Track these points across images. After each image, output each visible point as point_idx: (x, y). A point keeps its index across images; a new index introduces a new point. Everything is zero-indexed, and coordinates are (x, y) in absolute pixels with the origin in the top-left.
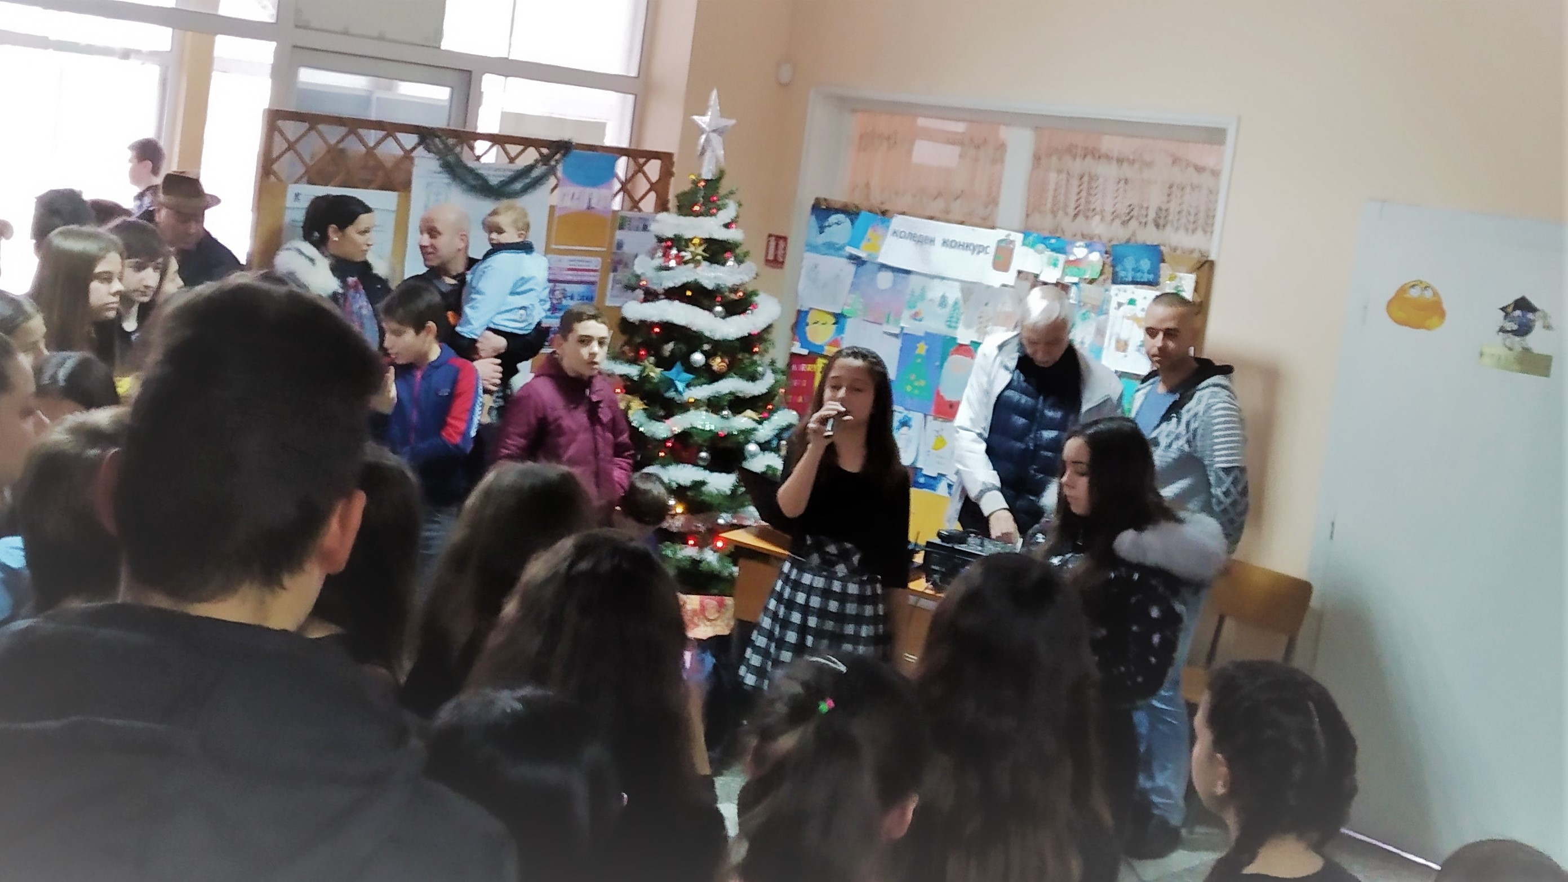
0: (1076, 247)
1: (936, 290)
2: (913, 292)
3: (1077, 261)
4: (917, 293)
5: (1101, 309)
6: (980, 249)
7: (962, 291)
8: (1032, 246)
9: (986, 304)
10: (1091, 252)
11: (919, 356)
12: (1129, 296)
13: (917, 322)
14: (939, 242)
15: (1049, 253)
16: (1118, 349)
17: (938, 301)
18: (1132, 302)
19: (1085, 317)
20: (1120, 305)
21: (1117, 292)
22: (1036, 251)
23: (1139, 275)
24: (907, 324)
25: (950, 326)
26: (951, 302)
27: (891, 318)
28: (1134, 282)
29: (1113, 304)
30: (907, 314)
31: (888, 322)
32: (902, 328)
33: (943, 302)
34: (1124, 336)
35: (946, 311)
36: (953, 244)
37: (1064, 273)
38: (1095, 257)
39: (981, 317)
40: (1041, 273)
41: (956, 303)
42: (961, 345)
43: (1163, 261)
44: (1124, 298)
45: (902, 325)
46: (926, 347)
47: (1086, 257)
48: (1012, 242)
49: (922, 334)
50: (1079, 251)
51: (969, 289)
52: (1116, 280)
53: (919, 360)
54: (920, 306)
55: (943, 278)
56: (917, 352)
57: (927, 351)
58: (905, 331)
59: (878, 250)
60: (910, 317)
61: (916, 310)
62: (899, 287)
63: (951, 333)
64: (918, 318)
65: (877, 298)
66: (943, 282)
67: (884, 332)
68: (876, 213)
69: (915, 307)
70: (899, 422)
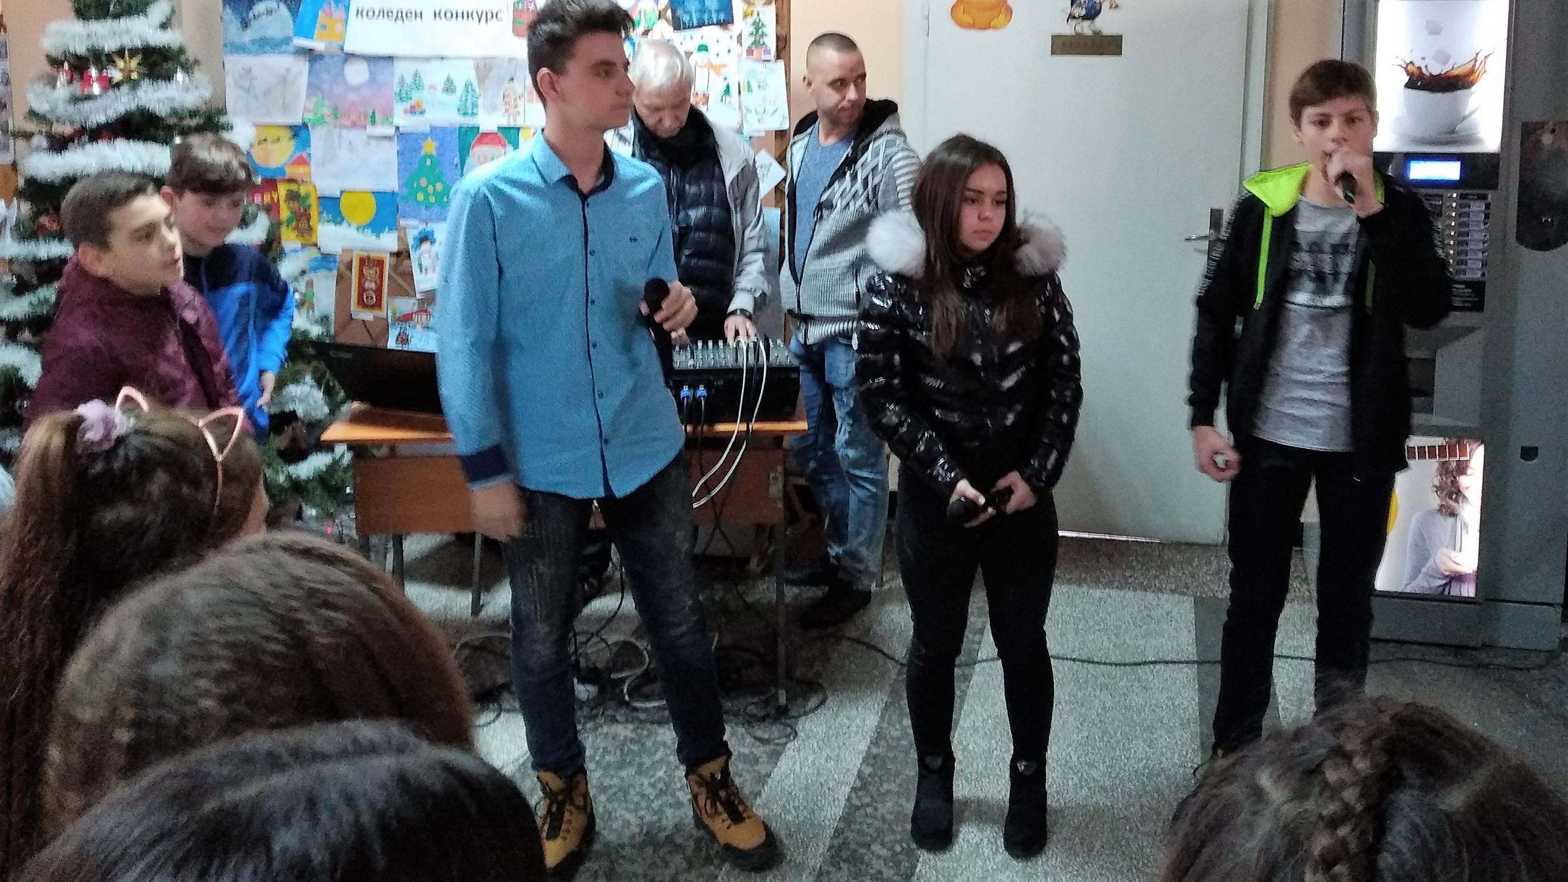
1: (437, 74)
2: (402, 80)
4: (409, 80)
6: (490, 16)
7: (477, 69)
9: (512, 80)
11: (430, 156)
12: (697, 42)
13: (420, 117)
14: (428, 15)
17: (441, 86)
18: (703, 48)
21: (682, 38)
23: (706, 17)
24: (402, 119)
25: (465, 114)
26: (460, 86)
27: (378, 118)
28: (702, 25)
30: (399, 109)
31: (373, 123)
32: (397, 128)
33: (449, 87)
35: (455, 99)
36: (448, 15)
39: (506, 97)
41: (468, 85)
42: (485, 135)
44: (693, 47)
45: (396, 123)
46: (435, 144)
47: (637, 8)
49: (427, 130)
51: (485, 65)
52: (678, 25)
53: (428, 162)
54: (416, 96)
55: (443, 58)
56: (423, 153)
57: (438, 149)
58: (402, 130)
59: (343, 35)
60: (406, 112)
61: (413, 101)
62: (380, 78)
63: (469, 121)
64: (418, 111)
65: (352, 97)
66: (445, 62)
67: (370, 137)
69: (410, 97)
70: (414, 239)
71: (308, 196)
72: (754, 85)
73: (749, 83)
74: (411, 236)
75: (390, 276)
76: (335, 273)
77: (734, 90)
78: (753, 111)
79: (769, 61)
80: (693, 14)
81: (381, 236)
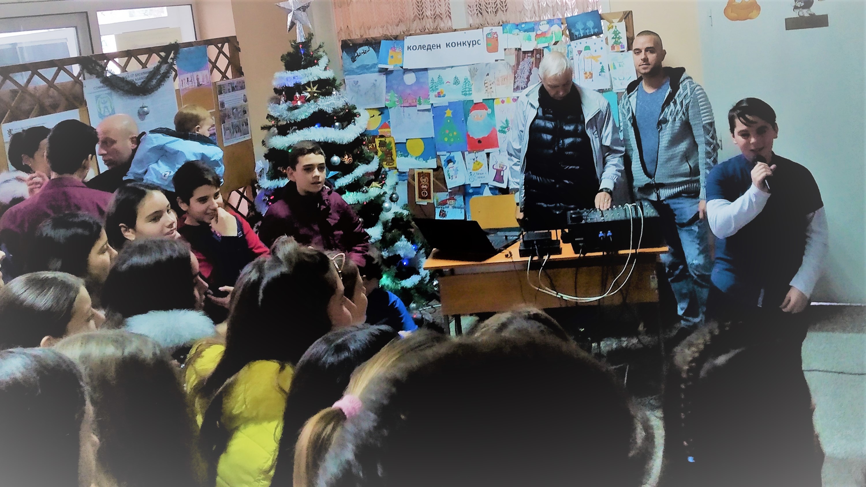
0: (540, 25)
1: (448, 76)
2: (433, 80)
3: (544, 34)
4: (436, 80)
6: (474, 43)
7: (470, 70)
8: (510, 32)
9: (488, 75)
10: (552, 26)
11: (449, 118)
12: (584, 45)
13: (441, 98)
14: (443, 46)
15: (522, 34)
16: (586, 78)
17: (452, 82)
18: (587, 48)
20: (580, 52)
21: (575, 45)
22: (514, 34)
23: (587, 31)
24: (435, 101)
25: (466, 95)
26: (462, 80)
27: (422, 100)
28: (586, 36)
29: (575, 53)
30: (432, 95)
31: (420, 103)
32: (432, 104)
33: (456, 82)
34: (588, 70)
35: (460, 88)
36: (453, 45)
37: (537, 43)
38: (556, 28)
39: (485, 83)
40: (521, 46)
41: (466, 79)
42: (476, 104)
43: (602, 19)
44: (581, 47)
45: (431, 102)
46: (451, 111)
47: (549, 29)
48: (496, 33)
49: (447, 104)
50: (544, 28)
51: (474, 70)
52: (573, 37)
53: (449, 121)
54: (441, 88)
55: (452, 67)
56: (446, 116)
57: (452, 113)
58: (434, 106)
59: (402, 60)
60: (436, 96)
61: (439, 91)
62: (422, 80)
63: (468, 98)
64: (442, 95)
65: (408, 91)
66: (453, 69)
67: (418, 110)
68: (392, 40)
69: (438, 89)
70: (445, 161)
71: (390, 143)
72: (617, 65)
73: (614, 64)
74: (443, 159)
75: (434, 182)
76: (406, 182)
77: (606, 69)
78: (618, 79)
79: (623, 51)
80: (581, 30)
81: (428, 161)
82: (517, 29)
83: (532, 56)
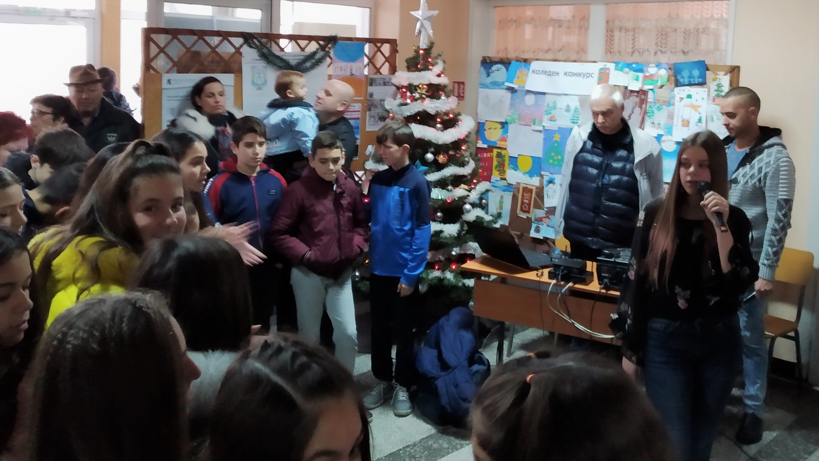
0: (649, 67)
1: (562, 103)
2: (548, 105)
3: (651, 76)
4: (551, 105)
5: (669, 103)
6: (589, 75)
7: (580, 101)
8: (621, 70)
10: (660, 69)
11: (556, 142)
12: (687, 93)
13: (554, 122)
14: (562, 74)
15: (632, 73)
16: (683, 125)
17: (564, 108)
18: (689, 96)
19: (659, 109)
20: (682, 99)
21: (678, 91)
22: (624, 73)
23: (692, 80)
24: (547, 124)
26: (572, 108)
27: (536, 121)
28: (690, 85)
29: (677, 99)
30: (546, 118)
31: (534, 124)
32: (544, 127)
33: (568, 109)
34: (686, 117)
35: (569, 115)
36: (570, 74)
37: (643, 84)
38: (663, 72)
40: (628, 85)
41: (576, 108)
43: (708, 69)
44: (684, 95)
45: (543, 124)
46: (559, 136)
47: (657, 72)
48: (608, 69)
49: (557, 129)
50: (652, 70)
51: (583, 100)
52: (678, 84)
53: (556, 145)
54: (554, 112)
55: (566, 95)
56: (554, 139)
57: (560, 138)
58: (546, 128)
59: (525, 82)
61: (551, 116)
62: (539, 103)
64: (553, 120)
65: (527, 111)
66: (567, 96)
67: (532, 130)
68: (521, 62)
69: (551, 113)
70: (547, 181)
71: (505, 156)
72: (715, 118)
74: (546, 179)
75: (535, 197)
76: (512, 193)
77: (703, 120)
80: (686, 78)
81: (533, 178)
82: (628, 68)
83: (637, 96)
